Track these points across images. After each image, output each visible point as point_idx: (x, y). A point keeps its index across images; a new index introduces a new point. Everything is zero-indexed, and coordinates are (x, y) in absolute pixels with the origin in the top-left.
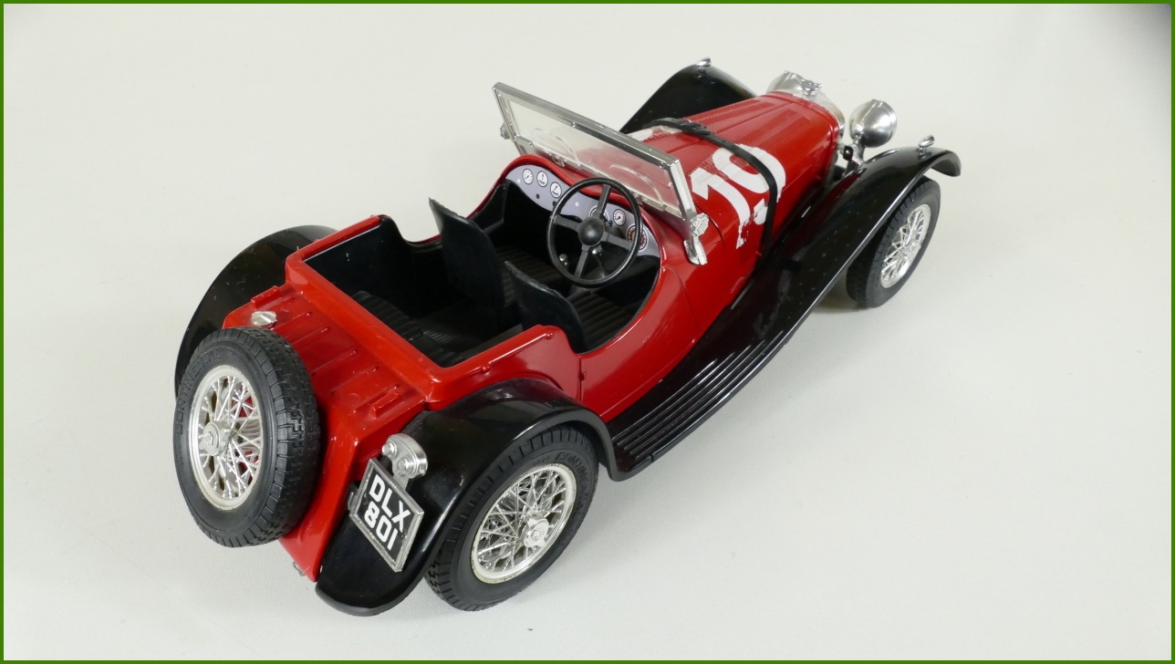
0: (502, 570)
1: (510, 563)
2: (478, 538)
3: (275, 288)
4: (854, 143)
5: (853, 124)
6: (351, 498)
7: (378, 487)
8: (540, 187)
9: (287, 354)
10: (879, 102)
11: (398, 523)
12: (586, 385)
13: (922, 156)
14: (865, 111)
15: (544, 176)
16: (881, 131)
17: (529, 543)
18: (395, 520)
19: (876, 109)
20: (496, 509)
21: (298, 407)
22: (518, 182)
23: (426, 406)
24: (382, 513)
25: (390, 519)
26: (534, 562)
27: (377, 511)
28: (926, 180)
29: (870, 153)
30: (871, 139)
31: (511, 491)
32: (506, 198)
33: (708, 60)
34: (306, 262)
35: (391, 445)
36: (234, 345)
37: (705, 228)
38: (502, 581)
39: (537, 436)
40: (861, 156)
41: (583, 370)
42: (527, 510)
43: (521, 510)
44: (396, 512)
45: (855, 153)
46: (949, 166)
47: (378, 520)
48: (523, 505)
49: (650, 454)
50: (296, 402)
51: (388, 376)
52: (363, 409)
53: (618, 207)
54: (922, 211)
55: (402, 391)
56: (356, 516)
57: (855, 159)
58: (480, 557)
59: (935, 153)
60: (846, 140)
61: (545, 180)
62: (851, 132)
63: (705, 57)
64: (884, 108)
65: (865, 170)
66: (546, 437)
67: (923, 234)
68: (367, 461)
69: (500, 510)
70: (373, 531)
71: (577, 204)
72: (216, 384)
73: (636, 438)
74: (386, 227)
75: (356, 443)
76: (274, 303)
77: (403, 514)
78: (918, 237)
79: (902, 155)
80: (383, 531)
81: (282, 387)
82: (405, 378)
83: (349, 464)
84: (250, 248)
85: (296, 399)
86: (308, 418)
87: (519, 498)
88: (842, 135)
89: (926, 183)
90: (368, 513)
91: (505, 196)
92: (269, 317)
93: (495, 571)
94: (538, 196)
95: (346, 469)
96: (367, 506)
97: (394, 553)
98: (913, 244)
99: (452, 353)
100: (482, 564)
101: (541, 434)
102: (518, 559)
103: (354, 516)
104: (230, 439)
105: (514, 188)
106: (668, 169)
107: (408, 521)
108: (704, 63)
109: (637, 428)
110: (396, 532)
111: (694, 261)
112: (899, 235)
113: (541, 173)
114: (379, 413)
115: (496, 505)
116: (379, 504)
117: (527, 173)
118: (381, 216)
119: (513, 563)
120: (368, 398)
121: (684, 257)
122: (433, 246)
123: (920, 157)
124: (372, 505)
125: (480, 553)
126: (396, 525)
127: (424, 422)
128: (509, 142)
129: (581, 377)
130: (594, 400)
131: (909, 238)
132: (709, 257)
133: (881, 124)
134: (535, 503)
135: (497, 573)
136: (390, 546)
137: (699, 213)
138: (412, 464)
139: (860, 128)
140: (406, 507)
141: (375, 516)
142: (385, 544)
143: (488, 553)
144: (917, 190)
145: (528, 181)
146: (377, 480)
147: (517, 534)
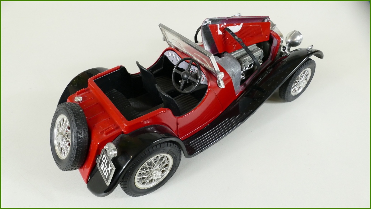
0: (144, 185)
1: (147, 183)
2: (138, 173)
3: (83, 89)
4: (287, 45)
5: (287, 39)
6: (97, 160)
7: (104, 158)
8: (173, 58)
9: (80, 113)
10: (296, 31)
11: (109, 170)
12: (179, 126)
13: (309, 52)
14: (291, 34)
15: (175, 55)
16: (297, 41)
17: (154, 178)
18: (108, 169)
19: (295, 34)
20: (145, 164)
21: (81, 131)
22: (167, 56)
23: (123, 133)
24: (105, 166)
25: (107, 169)
26: (155, 185)
27: (104, 165)
28: (310, 59)
29: (292, 49)
30: (293, 44)
31: (151, 160)
32: (163, 61)
33: (240, 14)
34: (94, 81)
35: (107, 146)
36: (65, 109)
37: (223, 77)
38: (144, 189)
39: (158, 144)
40: (289, 50)
41: (178, 122)
42: (156, 167)
43: (154, 166)
44: (108, 167)
45: (286, 49)
46: (319, 55)
47: (104, 168)
48: (155, 165)
49: (201, 149)
50: (81, 129)
51: (112, 121)
52: (102, 132)
53: (196, 67)
54: (309, 70)
55: (115, 127)
56: (98, 166)
57: (286, 51)
58: (138, 179)
59: (314, 50)
60: (284, 44)
61: (175, 56)
62: (286, 41)
63: (239, 13)
64: (298, 33)
65: (289, 55)
66: (162, 145)
67: (308, 78)
68: (101, 150)
69: (147, 165)
70: (102, 171)
71: (184, 65)
72: (61, 119)
73: (197, 143)
74: (122, 69)
75: (98, 144)
76: (83, 94)
77: (110, 168)
78: (306, 79)
79: (302, 51)
80: (105, 172)
81: (77, 124)
82: (117, 123)
83: (96, 150)
84: (79, 75)
85: (81, 128)
86: (85, 135)
87: (154, 162)
88: (282, 42)
89: (310, 61)
90: (101, 165)
91: (163, 60)
92: (79, 99)
93: (142, 185)
94: (173, 61)
95: (95, 151)
96: (101, 163)
97: (107, 179)
98: (304, 81)
99: (138, 113)
100: (138, 182)
101: (160, 144)
102: (150, 182)
103: (98, 165)
104: (63, 138)
105: (166, 58)
106: (209, 57)
107: (111, 170)
108: (238, 15)
109: (198, 140)
110: (108, 173)
111: (220, 87)
112: (299, 78)
113: (174, 54)
114: (106, 134)
115: (146, 163)
116: (104, 163)
117: (170, 53)
118: (121, 66)
119: (148, 184)
120: (105, 129)
121: (217, 85)
122: (139, 75)
123: (308, 52)
124: (102, 163)
125: (138, 178)
126: (108, 171)
127: (121, 138)
128: (166, 42)
129: (178, 124)
130: (182, 131)
131: (303, 79)
132: (225, 86)
133: (297, 39)
134: (159, 165)
135: (143, 186)
136: (106, 177)
137: (221, 72)
138: (112, 153)
139: (289, 40)
140: (111, 166)
141: (103, 167)
142: (105, 176)
143: (141, 179)
144: (306, 63)
145: (170, 56)
146: (104, 156)
147: (151, 174)
